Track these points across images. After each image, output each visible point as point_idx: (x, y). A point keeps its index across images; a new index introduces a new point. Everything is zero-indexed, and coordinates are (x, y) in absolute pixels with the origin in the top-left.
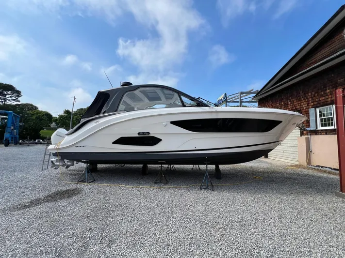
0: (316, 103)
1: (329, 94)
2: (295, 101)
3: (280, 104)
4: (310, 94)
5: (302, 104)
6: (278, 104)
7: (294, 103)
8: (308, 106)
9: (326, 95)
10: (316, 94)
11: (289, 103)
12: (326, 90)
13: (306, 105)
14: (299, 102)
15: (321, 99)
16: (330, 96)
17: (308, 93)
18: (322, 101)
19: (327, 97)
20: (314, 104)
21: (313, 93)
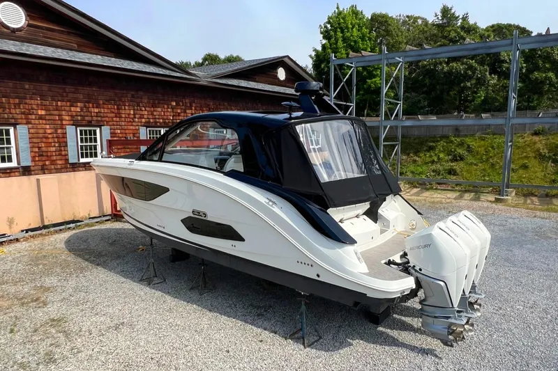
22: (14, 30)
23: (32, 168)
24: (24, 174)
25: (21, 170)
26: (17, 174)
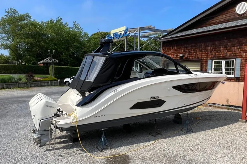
0: (213, 56)
1: (222, 51)
2: (198, 51)
3: (184, 51)
4: (209, 48)
5: (203, 55)
6: (182, 51)
7: (196, 52)
8: (207, 57)
9: (220, 51)
10: (214, 50)
11: (193, 52)
12: (220, 48)
13: (206, 56)
14: (201, 53)
15: (217, 54)
16: (222, 53)
17: (208, 47)
18: (217, 56)
19: (220, 53)
20: (211, 57)
21: (212, 48)
22: (242, 15)
23: (240, 79)
24: (236, 81)
25: (235, 79)
26: (233, 80)
